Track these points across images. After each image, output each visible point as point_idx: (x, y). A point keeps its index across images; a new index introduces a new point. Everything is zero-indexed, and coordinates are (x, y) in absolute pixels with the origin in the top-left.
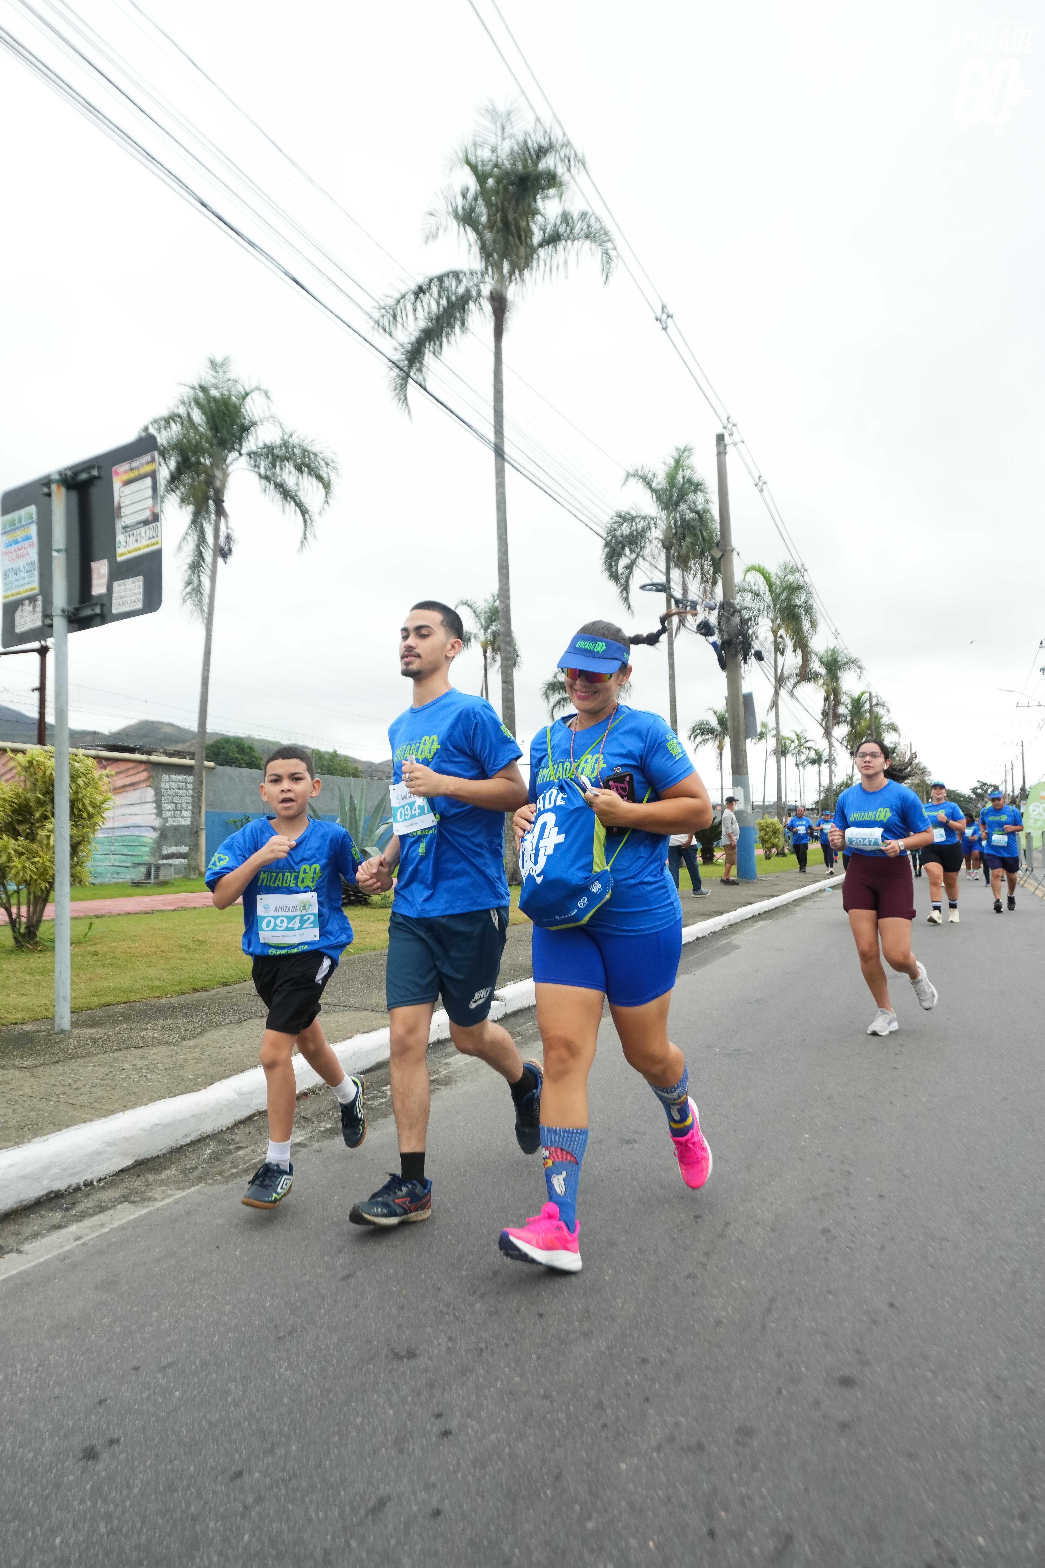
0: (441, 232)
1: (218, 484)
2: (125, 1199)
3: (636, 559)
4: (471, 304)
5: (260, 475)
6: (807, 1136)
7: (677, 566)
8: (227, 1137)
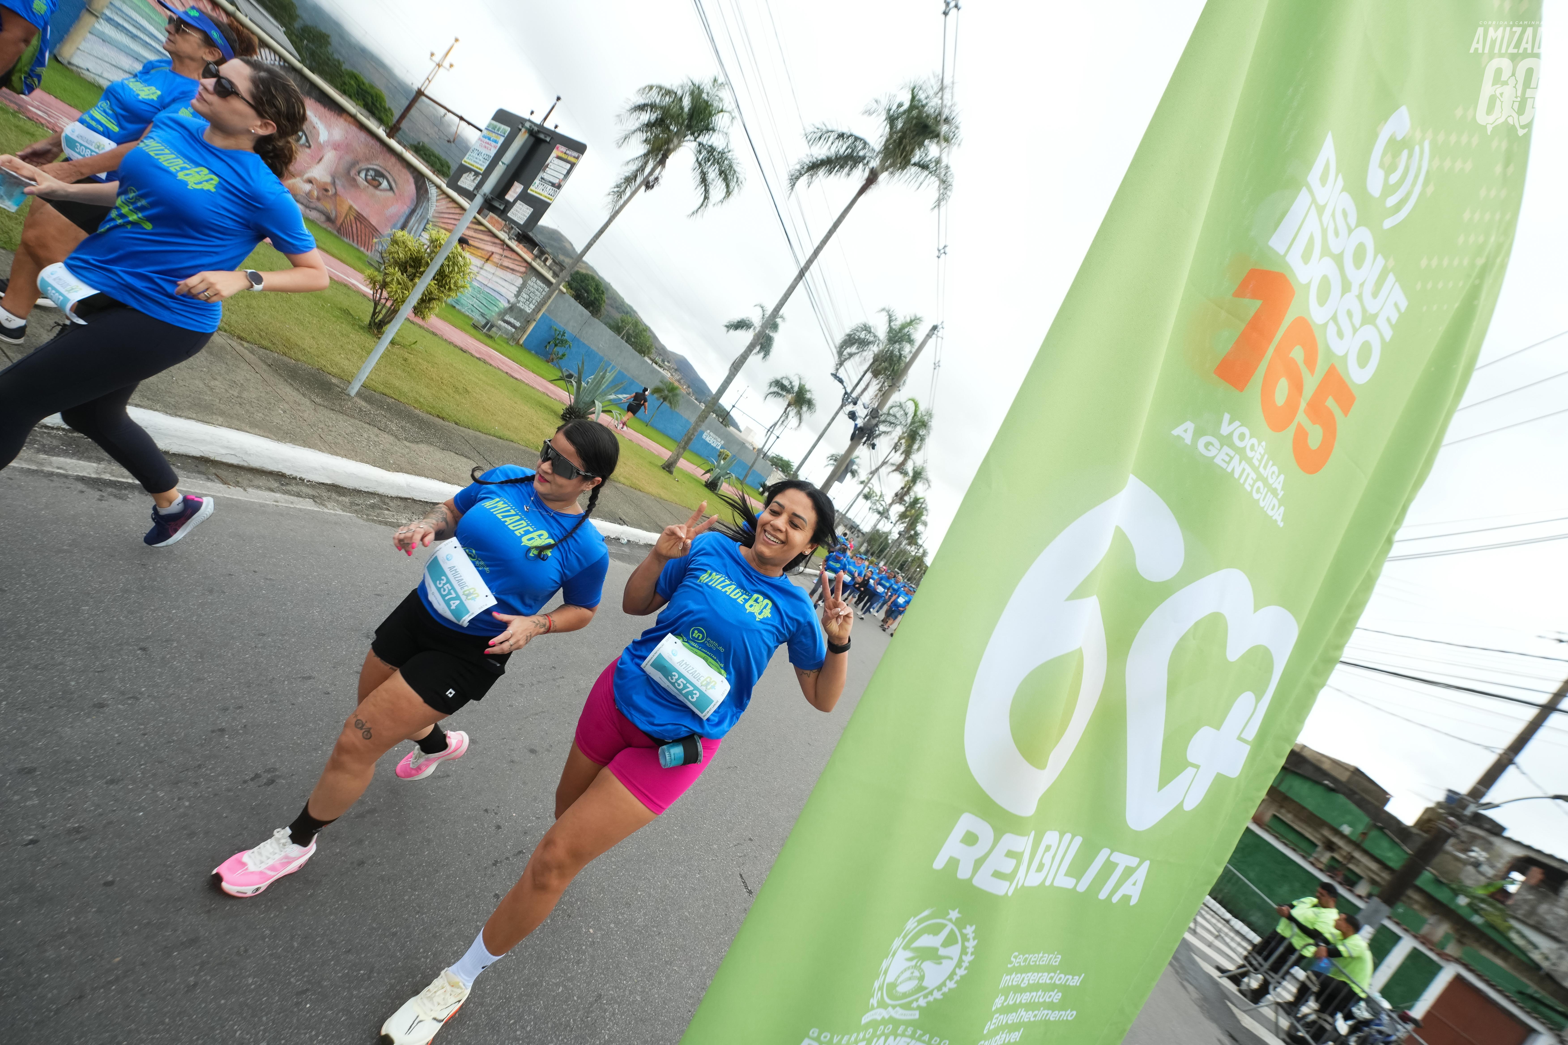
0: (875, 115)
1: (671, 146)
2: (313, 497)
3: (855, 354)
4: (861, 165)
5: (697, 159)
7: (872, 372)
8: (387, 500)
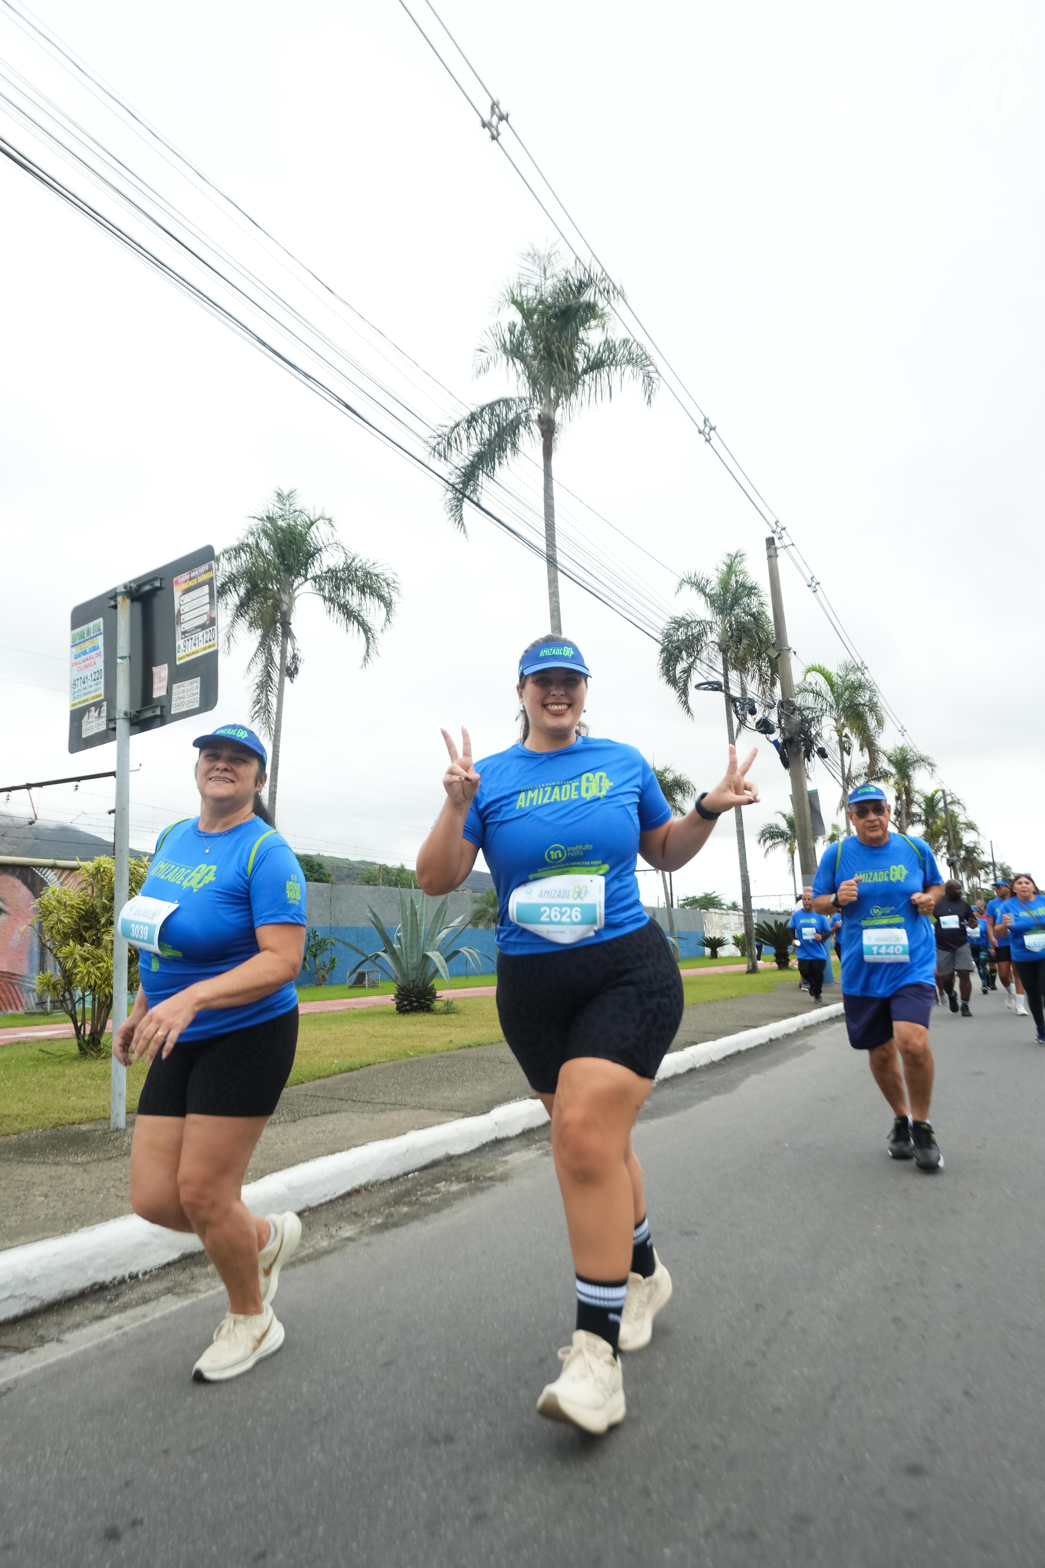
0: (492, 366)
1: (285, 607)
3: (693, 662)
4: (521, 428)
5: (324, 597)
6: (879, 1226)
7: (734, 667)
